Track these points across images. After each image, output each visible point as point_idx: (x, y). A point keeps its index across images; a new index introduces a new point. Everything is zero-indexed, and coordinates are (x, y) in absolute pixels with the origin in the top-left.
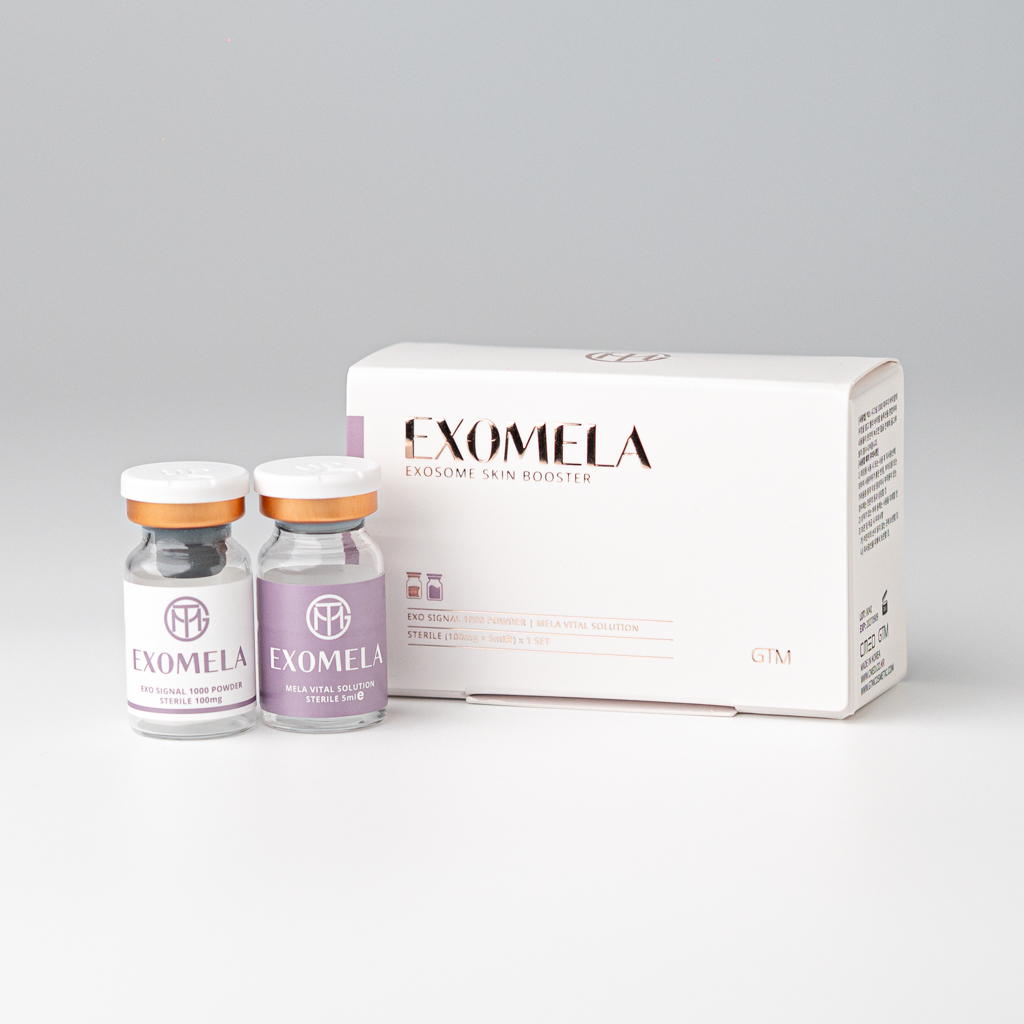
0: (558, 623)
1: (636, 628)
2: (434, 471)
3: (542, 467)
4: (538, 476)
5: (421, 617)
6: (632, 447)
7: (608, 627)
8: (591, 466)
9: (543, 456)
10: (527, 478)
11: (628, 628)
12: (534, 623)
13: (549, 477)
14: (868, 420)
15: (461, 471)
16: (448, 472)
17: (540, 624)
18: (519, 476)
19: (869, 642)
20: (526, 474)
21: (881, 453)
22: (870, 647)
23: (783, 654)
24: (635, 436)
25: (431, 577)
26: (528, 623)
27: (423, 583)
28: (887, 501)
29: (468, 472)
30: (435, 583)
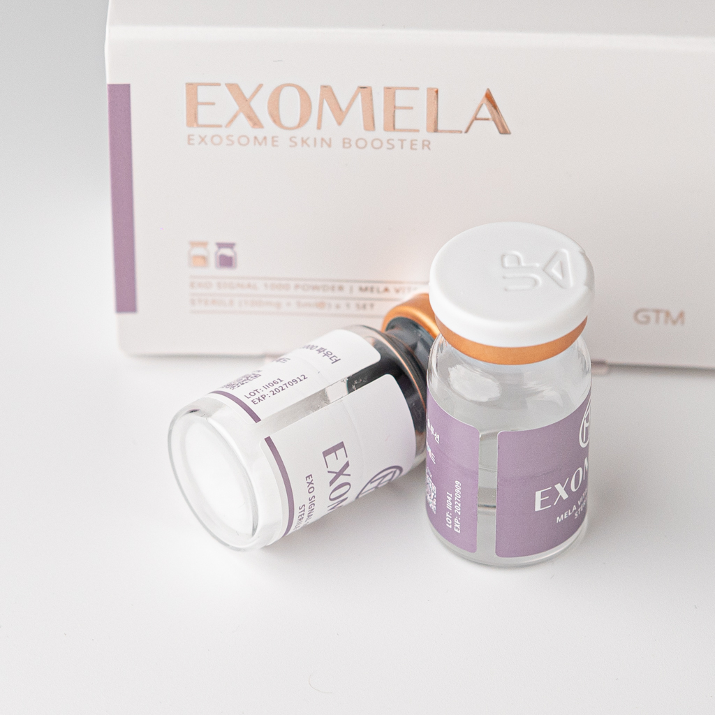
0: (386, 289)
2: (224, 139)
3: (367, 134)
4: (361, 143)
5: (208, 285)
6: (485, 112)
9: (370, 124)
10: (347, 145)
12: (356, 289)
13: (377, 144)
15: (260, 139)
16: (244, 140)
17: (362, 290)
18: (337, 143)
20: (347, 141)
24: (489, 97)
25: (221, 246)
26: (346, 289)
27: (211, 251)
29: (269, 140)
30: (227, 252)
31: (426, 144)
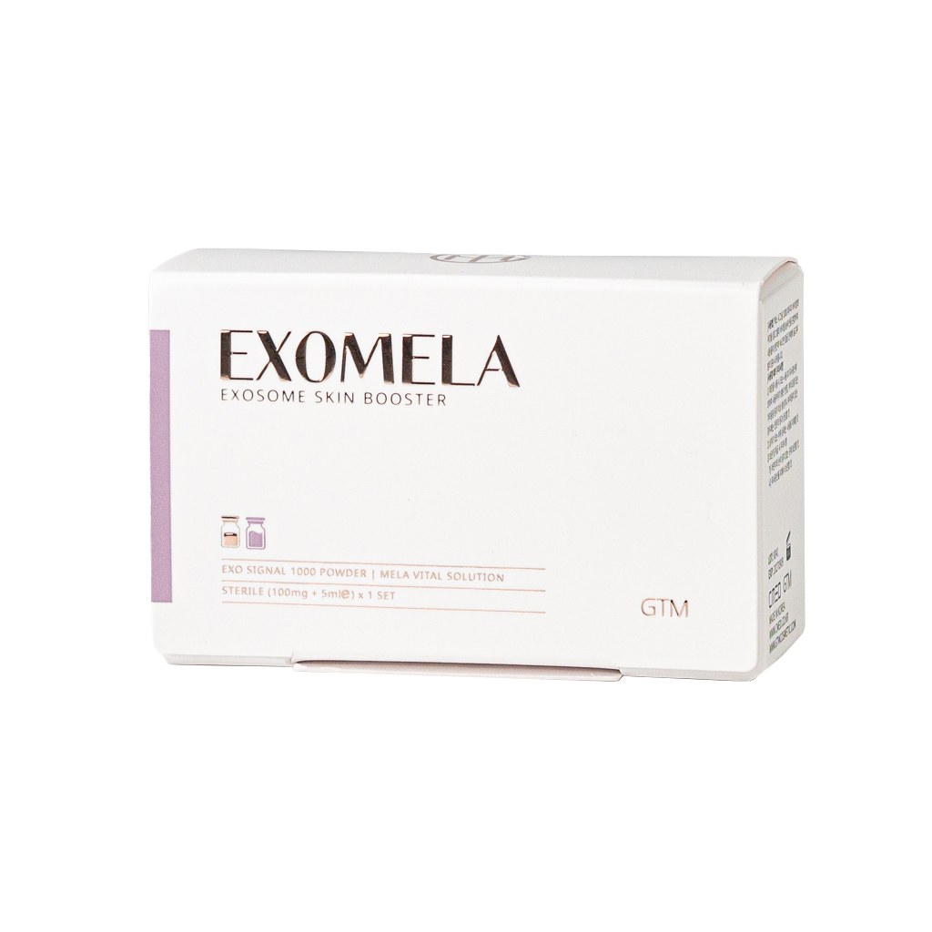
0: (406, 574)
1: (501, 578)
2: (255, 394)
3: (388, 388)
4: (381, 399)
5: (239, 569)
6: (496, 362)
7: (467, 577)
8: (448, 386)
9: (388, 376)
10: (368, 401)
11: (491, 577)
12: (377, 574)
13: (396, 399)
14: (776, 326)
15: (288, 394)
16: (273, 396)
17: (383, 574)
18: (359, 398)
19: (776, 590)
20: (368, 396)
21: (786, 368)
22: (777, 597)
23: (679, 604)
24: (499, 347)
25: (251, 520)
26: (369, 573)
27: (242, 527)
28: (790, 426)
29: (296, 395)
30: (256, 528)
31: (441, 399)
